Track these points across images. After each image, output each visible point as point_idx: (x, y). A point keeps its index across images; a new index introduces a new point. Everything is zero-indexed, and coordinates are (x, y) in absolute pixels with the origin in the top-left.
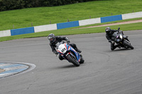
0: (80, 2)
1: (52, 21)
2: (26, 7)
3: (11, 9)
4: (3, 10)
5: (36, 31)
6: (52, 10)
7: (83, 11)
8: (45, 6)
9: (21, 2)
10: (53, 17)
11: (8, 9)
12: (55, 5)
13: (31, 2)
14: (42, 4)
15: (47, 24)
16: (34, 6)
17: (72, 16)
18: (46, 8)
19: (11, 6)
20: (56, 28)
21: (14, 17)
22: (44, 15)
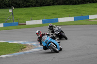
0: (90, 3)
1: (71, 15)
2: (53, 4)
3: (44, 6)
4: (38, 6)
5: (59, 21)
6: (71, 8)
7: (93, 9)
8: (67, 4)
9: (50, 1)
10: (72, 12)
11: (41, 5)
12: (73, 4)
13: (57, 1)
14: (64, 3)
15: (67, 17)
16: (59, 4)
17: (84, 12)
18: (67, 6)
19: (44, 3)
20: (73, 20)
21: (45, 11)
22: (66, 11)
